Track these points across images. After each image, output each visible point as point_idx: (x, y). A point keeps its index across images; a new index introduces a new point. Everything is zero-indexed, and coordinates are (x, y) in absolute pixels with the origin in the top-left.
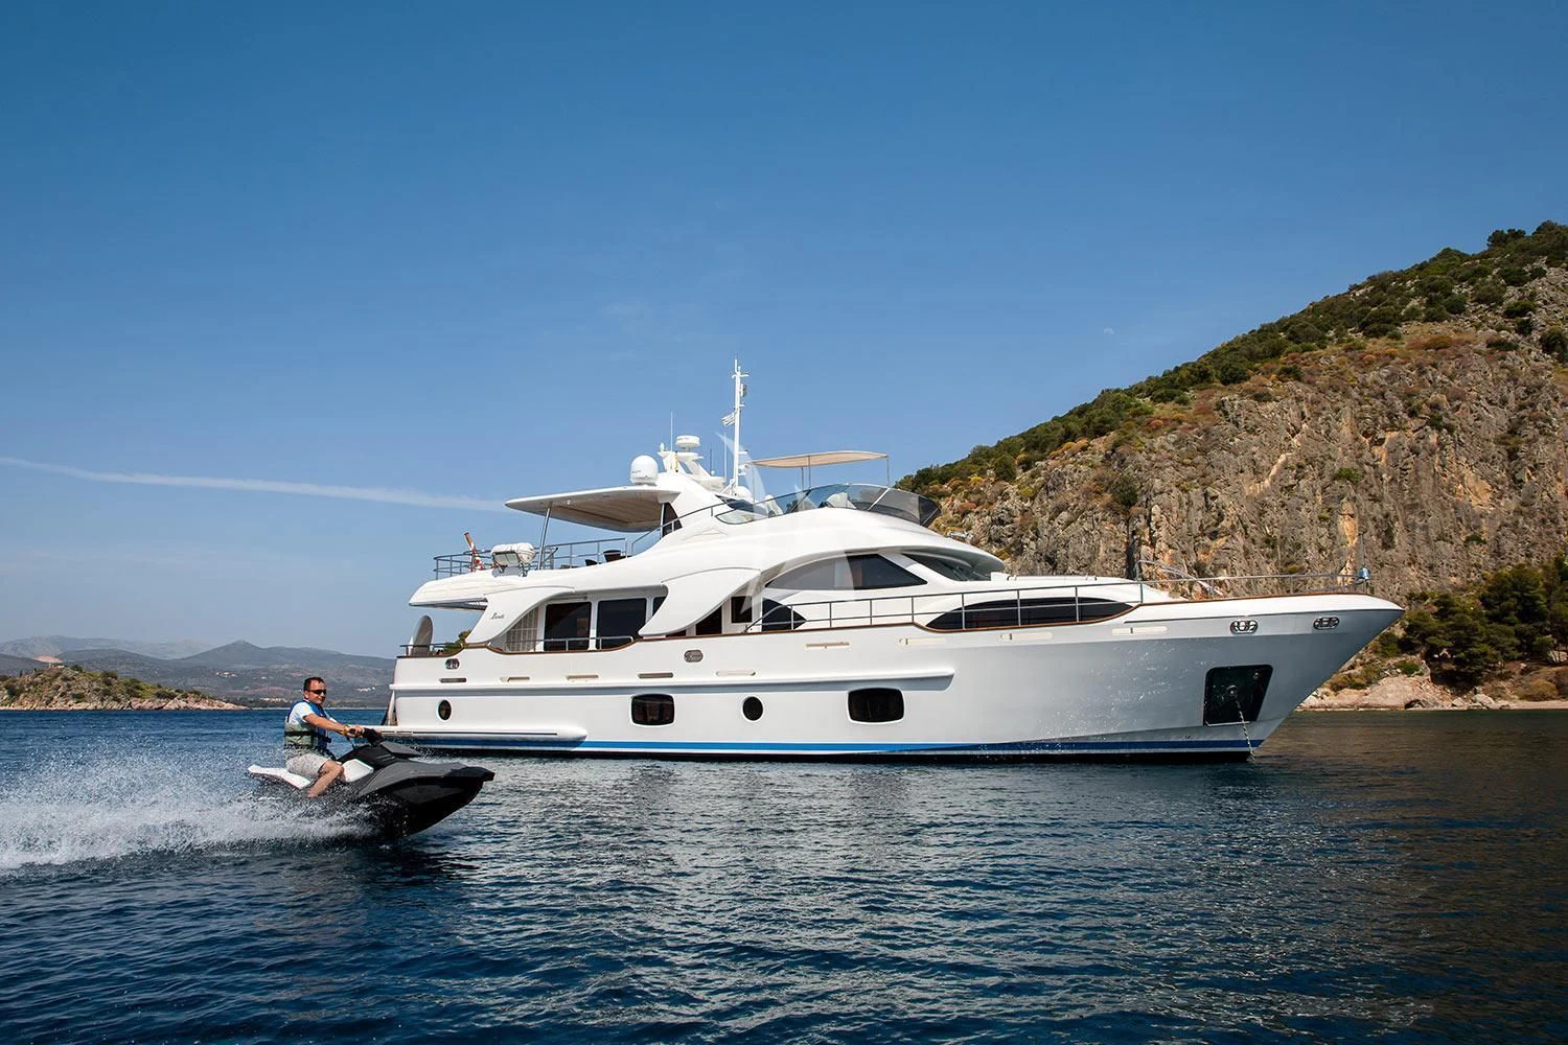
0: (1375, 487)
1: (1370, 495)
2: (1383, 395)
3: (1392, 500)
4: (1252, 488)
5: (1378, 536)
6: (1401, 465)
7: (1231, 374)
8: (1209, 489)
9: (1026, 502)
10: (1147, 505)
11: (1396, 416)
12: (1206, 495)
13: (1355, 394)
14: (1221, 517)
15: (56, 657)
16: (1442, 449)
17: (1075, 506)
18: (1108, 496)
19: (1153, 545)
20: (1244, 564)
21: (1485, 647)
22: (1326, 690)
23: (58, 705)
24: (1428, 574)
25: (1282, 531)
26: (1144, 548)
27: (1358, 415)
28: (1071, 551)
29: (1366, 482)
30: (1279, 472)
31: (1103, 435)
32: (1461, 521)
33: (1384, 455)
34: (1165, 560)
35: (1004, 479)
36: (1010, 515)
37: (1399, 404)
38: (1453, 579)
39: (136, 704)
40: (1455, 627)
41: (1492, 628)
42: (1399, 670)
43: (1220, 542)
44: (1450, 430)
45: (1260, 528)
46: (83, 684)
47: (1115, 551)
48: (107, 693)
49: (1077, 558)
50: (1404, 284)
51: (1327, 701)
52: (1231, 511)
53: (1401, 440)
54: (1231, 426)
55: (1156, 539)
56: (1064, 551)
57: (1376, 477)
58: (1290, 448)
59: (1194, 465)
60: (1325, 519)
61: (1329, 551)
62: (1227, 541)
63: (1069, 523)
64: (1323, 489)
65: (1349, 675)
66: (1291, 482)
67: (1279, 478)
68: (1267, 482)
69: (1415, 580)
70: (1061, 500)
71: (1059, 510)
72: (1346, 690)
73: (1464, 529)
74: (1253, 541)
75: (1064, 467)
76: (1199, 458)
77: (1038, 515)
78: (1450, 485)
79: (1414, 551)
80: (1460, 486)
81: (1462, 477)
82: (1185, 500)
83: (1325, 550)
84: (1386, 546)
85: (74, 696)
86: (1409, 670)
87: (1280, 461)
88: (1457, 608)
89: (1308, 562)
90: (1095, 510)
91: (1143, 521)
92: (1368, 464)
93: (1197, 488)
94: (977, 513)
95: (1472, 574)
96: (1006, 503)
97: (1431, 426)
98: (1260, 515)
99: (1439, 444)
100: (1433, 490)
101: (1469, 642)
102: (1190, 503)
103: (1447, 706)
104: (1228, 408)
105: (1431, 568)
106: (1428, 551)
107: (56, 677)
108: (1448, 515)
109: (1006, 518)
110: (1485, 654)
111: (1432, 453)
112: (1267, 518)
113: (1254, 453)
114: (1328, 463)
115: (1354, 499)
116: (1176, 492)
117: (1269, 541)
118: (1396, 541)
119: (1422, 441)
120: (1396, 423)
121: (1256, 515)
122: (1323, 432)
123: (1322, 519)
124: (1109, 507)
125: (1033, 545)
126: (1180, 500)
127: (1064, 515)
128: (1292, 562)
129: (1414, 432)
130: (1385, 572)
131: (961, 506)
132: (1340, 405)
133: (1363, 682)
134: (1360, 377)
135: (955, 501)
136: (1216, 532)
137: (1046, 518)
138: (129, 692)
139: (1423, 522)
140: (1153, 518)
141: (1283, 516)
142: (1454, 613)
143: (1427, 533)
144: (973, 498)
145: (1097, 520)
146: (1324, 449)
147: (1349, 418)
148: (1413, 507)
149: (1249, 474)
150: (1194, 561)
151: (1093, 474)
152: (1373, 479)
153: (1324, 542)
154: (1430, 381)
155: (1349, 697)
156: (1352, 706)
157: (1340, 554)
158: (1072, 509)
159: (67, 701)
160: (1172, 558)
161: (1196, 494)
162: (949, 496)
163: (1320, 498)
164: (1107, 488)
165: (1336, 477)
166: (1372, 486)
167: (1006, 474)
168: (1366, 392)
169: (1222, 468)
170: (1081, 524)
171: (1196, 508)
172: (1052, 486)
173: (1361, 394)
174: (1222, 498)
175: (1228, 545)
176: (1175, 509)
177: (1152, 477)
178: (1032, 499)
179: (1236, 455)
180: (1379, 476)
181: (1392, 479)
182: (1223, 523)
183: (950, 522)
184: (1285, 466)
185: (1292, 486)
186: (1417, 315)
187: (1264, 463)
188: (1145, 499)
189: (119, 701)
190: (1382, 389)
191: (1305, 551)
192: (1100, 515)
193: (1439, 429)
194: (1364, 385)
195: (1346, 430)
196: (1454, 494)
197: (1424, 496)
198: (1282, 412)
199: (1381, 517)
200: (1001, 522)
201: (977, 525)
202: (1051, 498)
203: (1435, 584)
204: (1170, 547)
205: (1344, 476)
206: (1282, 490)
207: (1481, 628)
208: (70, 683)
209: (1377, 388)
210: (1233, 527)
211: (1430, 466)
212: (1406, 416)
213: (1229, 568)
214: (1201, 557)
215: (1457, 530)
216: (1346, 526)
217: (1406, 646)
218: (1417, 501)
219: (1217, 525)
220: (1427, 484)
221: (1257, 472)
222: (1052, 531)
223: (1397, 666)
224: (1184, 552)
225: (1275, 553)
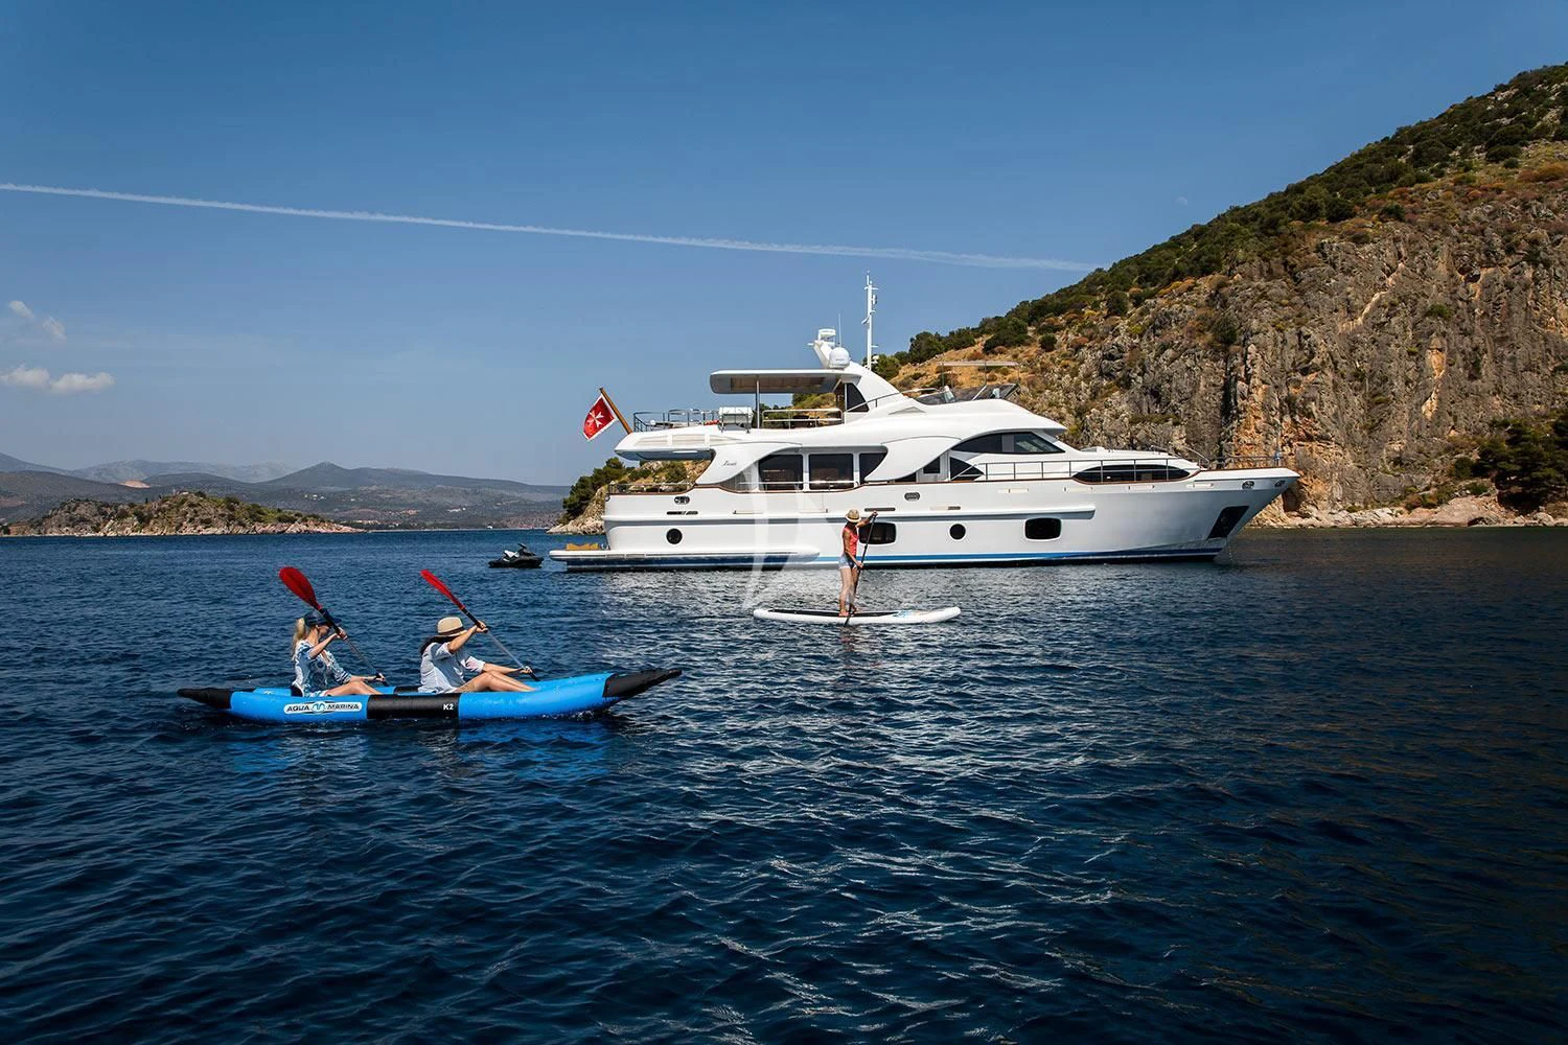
0: (1467, 321)
1: (1461, 329)
2: (1482, 232)
3: (1482, 333)
4: (1343, 326)
5: (1465, 368)
6: (1494, 300)
7: (1337, 211)
8: (1303, 329)
9: (1135, 338)
10: (1244, 344)
11: (1494, 253)
12: (1300, 334)
13: (1454, 232)
14: (1312, 355)
15: (143, 482)
16: (1536, 284)
17: (1179, 344)
18: (1209, 335)
19: (1248, 382)
20: (1332, 397)
21: (1550, 471)
22: (1402, 509)
23: (188, 530)
24: (1512, 403)
25: (1372, 365)
26: (1240, 383)
27: (1455, 253)
28: (1174, 385)
29: (1458, 317)
30: (1372, 310)
31: (1208, 274)
32: (1550, 352)
33: (1479, 291)
34: (1258, 395)
35: (1116, 314)
36: (1120, 351)
37: (1498, 241)
38: (1537, 407)
39: (260, 528)
40: (1524, 454)
41: (1559, 453)
42: (1468, 492)
43: (1311, 377)
44: (1547, 265)
45: (1350, 364)
46: (210, 510)
47: (1214, 385)
48: (231, 518)
49: (1179, 392)
50: (1550, 88)
51: (1401, 518)
52: (1322, 349)
53: (1496, 276)
54: (1328, 267)
55: (1251, 375)
56: (1167, 385)
57: (1469, 312)
58: (1384, 288)
59: (1292, 305)
60: (1413, 353)
61: (1415, 383)
62: (1317, 376)
63: (1173, 360)
64: (1414, 326)
65: (1423, 496)
66: (1383, 320)
67: (1371, 316)
68: (1360, 320)
69: (1497, 407)
70: (1167, 338)
71: (1164, 348)
72: (1419, 509)
73: (1552, 359)
74: (1342, 376)
75: (1170, 307)
76: (1296, 299)
77: (1145, 351)
78: (1542, 318)
79: (1500, 381)
80: (1552, 319)
81: (1555, 311)
82: (1280, 339)
83: (1412, 382)
84: (1472, 378)
85: (202, 522)
86: (1477, 491)
87: (1374, 299)
88: (1528, 436)
89: (1393, 393)
90: (1197, 348)
91: (1240, 360)
92: (1461, 299)
93: (1292, 327)
94: (1090, 347)
95: (1557, 402)
96: (1116, 339)
97: (1528, 262)
98: (1351, 351)
99: (1533, 279)
100: (1525, 323)
101: (1535, 467)
102: (1284, 342)
103: (1509, 523)
104: (1327, 250)
105: (1515, 397)
106: (1513, 381)
107: (183, 502)
108: (1538, 346)
109: (1116, 354)
110: (1549, 477)
111: (1526, 287)
112: (1358, 354)
113: (1349, 293)
114: (1421, 300)
115: (1444, 334)
116: (1271, 332)
117: (1358, 375)
118: (1483, 372)
119: (1517, 277)
120: (1493, 259)
121: (1347, 351)
122: (1418, 271)
123: (1411, 353)
124: (1210, 345)
125: (1140, 379)
126: (1275, 339)
127: (1169, 352)
128: (1379, 394)
129: (1510, 267)
130: (1470, 402)
131: (1075, 340)
132: (1438, 243)
133: (1435, 502)
134: (1462, 213)
135: (1069, 335)
136: (1307, 369)
137: (1152, 355)
138: (251, 517)
139: (1511, 354)
140: (1249, 356)
141: (1373, 352)
142: (1526, 440)
143: (1514, 365)
144: (1087, 332)
145: (1199, 357)
146: (1419, 286)
147: (1446, 256)
148: (1502, 340)
149: (1343, 313)
150: (1285, 394)
151: (1199, 313)
152: (1466, 314)
153: (1410, 375)
154: (1534, 216)
155: (1421, 515)
156: (1421, 523)
157: (1426, 386)
158: (1177, 347)
159: (195, 527)
160: (1266, 392)
161: (1290, 333)
162: (1064, 329)
163: (1410, 334)
164: (1210, 327)
165: (1429, 313)
166: (1463, 321)
167: (1117, 309)
168: (1466, 229)
169: (1317, 308)
170: (1184, 361)
171: (1290, 346)
172: (1159, 324)
173: (1461, 232)
174: (1315, 337)
175: (1318, 380)
176: (1270, 347)
177: (1251, 318)
178: (1141, 336)
179: (1331, 296)
180: (1471, 311)
181: (1484, 313)
182: (1314, 360)
183: (1065, 355)
184: (1378, 305)
185: (1384, 323)
186: (1547, 133)
187: (1357, 303)
188: (1243, 338)
189: (244, 526)
190: (1482, 226)
191: (1392, 384)
192: (1201, 353)
193: (1536, 265)
194: (1465, 223)
195: (1442, 268)
196: (1545, 327)
197: (1515, 330)
198: (1379, 253)
199: (1470, 350)
200: (1111, 357)
201: (1089, 358)
202: (1158, 336)
203: (1519, 411)
204: (1264, 382)
205: (1436, 312)
206: (1373, 327)
207: (1546, 454)
208: (197, 509)
209: (1477, 225)
210: (1323, 363)
211: (1523, 300)
212: (1502, 252)
213: (1318, 401)
214: (1293, 391)
215: (1545, 361)
216: (1434, 360)
217: (1478, 470)
218: (1508, 334)
219: (1308, 362)
220: (1519, 317)
221: (1351, 312)
222: (1158, 366)
223: (1467, 488)
224: (1276, 387)
225: (1363, 386)
